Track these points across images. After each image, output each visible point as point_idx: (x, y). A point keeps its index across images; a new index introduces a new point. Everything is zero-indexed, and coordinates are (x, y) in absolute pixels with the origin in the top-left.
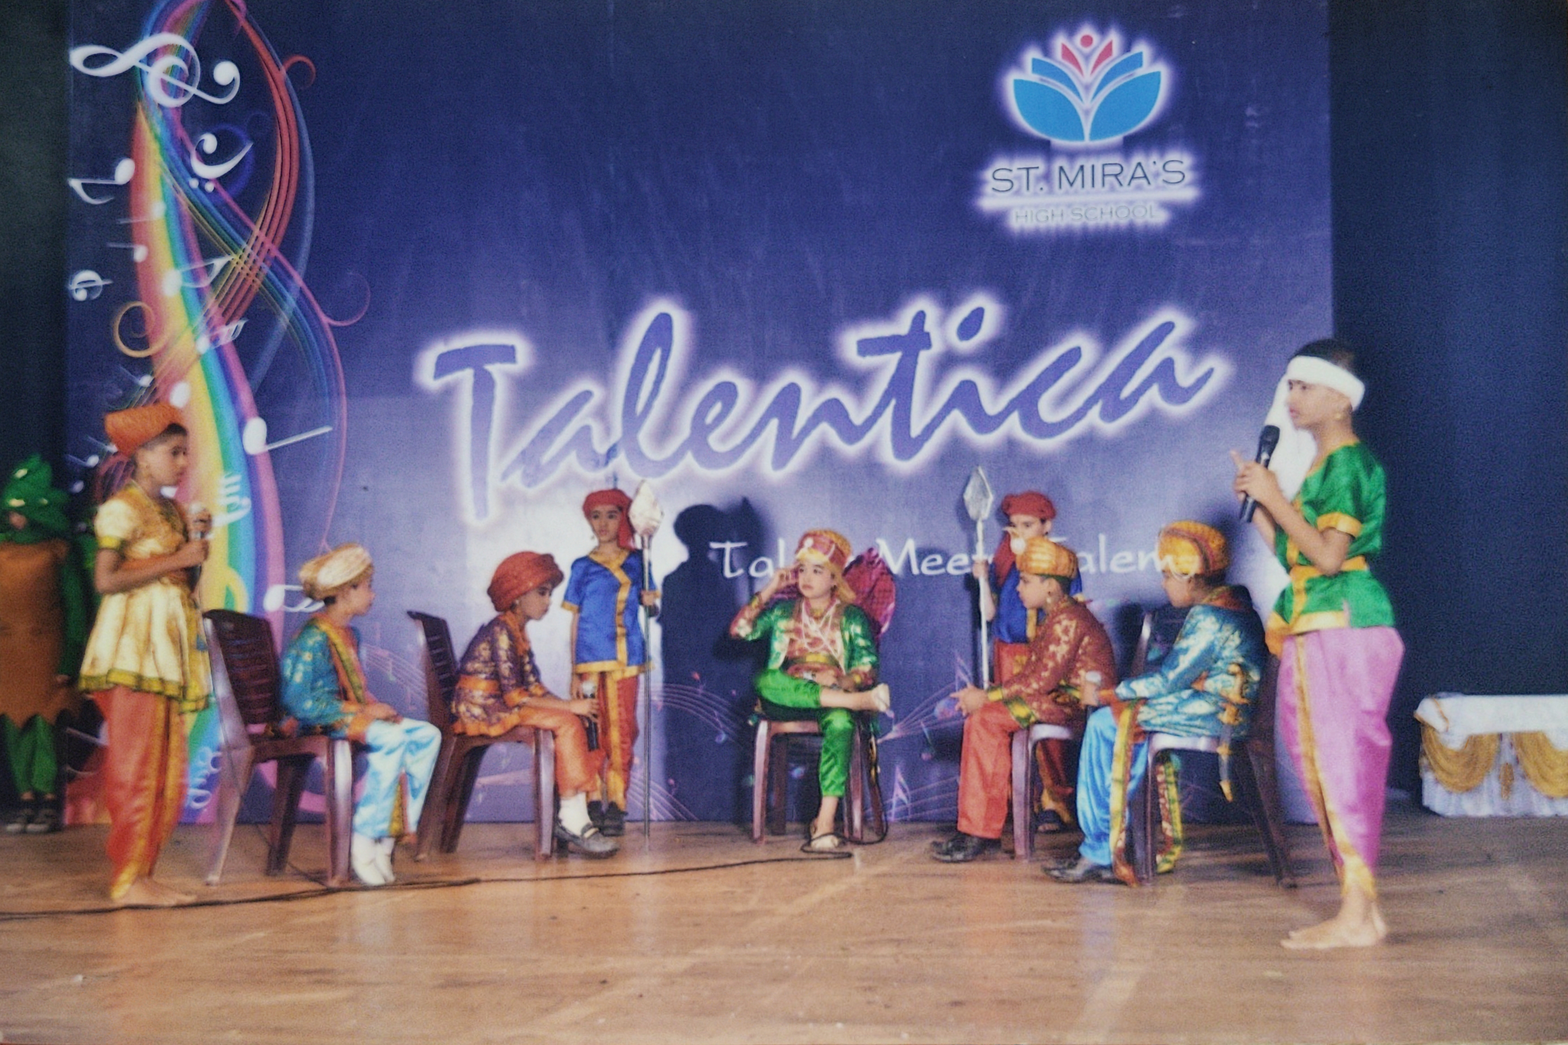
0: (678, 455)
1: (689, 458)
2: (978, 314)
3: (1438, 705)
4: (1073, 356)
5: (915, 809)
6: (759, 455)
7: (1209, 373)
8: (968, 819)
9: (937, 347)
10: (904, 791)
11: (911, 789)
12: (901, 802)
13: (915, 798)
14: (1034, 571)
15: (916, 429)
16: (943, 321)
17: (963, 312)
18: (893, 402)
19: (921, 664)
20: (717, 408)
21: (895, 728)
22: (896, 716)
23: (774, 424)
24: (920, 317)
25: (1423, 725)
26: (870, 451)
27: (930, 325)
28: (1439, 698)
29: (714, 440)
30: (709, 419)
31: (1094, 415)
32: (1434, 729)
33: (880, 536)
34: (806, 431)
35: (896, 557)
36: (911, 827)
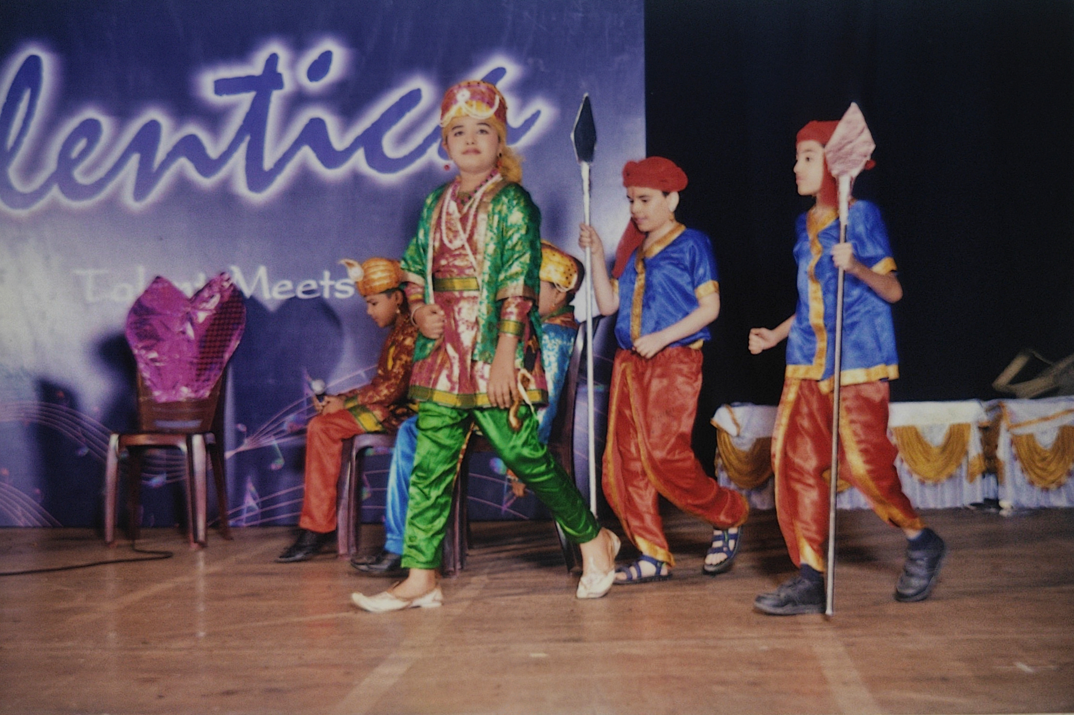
0: (46, 187)
1: (55, 192)
2: (326, 57)
3: (731, 412)
4: (414, 97)
5: (264, 515)
6: (120, 188)
7: (536, 115)
8: (312, 517)
9: (288, 86)
10: (255, 499)
11: (261, 496)
12: (250, 509)
13: (263, 505)
14: (378, 290)
15: (268, 163)
16: (293, 64)
17: (313, 55)
18: (248, 138)
19: (271, 381)
20: (82, 144)
21: (246, 441)
22: (248, 430)
23: (135, 159)
24: (273, 60)
25: (719, 430)
26: (226, 185)
27: (282, 67)
28: (734, 406)
29: (78, 175)
30: (75, 153)
31: (432, 153)
32: (728, 434)
33: (233, 263)
34: (165, 165)
35: (248, 283)
36: (259, 531)
